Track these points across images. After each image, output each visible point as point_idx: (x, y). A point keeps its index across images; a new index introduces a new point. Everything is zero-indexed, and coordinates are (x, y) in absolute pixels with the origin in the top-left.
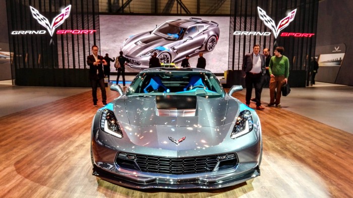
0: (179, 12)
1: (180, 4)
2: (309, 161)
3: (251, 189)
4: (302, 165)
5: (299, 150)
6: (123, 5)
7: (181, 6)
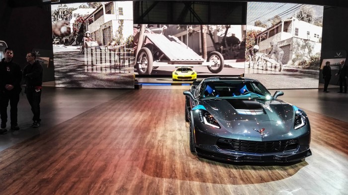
0: (192, 21)
1: (193, 14)
2: (339, 147)
3: (306, 164)
4: (335, 149)
5: (328, 139)
6: (142, 15)
7: (194, 15)
